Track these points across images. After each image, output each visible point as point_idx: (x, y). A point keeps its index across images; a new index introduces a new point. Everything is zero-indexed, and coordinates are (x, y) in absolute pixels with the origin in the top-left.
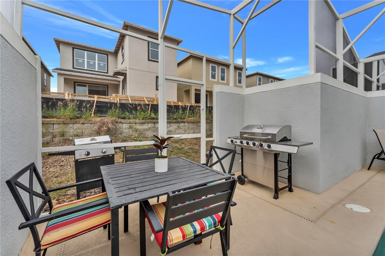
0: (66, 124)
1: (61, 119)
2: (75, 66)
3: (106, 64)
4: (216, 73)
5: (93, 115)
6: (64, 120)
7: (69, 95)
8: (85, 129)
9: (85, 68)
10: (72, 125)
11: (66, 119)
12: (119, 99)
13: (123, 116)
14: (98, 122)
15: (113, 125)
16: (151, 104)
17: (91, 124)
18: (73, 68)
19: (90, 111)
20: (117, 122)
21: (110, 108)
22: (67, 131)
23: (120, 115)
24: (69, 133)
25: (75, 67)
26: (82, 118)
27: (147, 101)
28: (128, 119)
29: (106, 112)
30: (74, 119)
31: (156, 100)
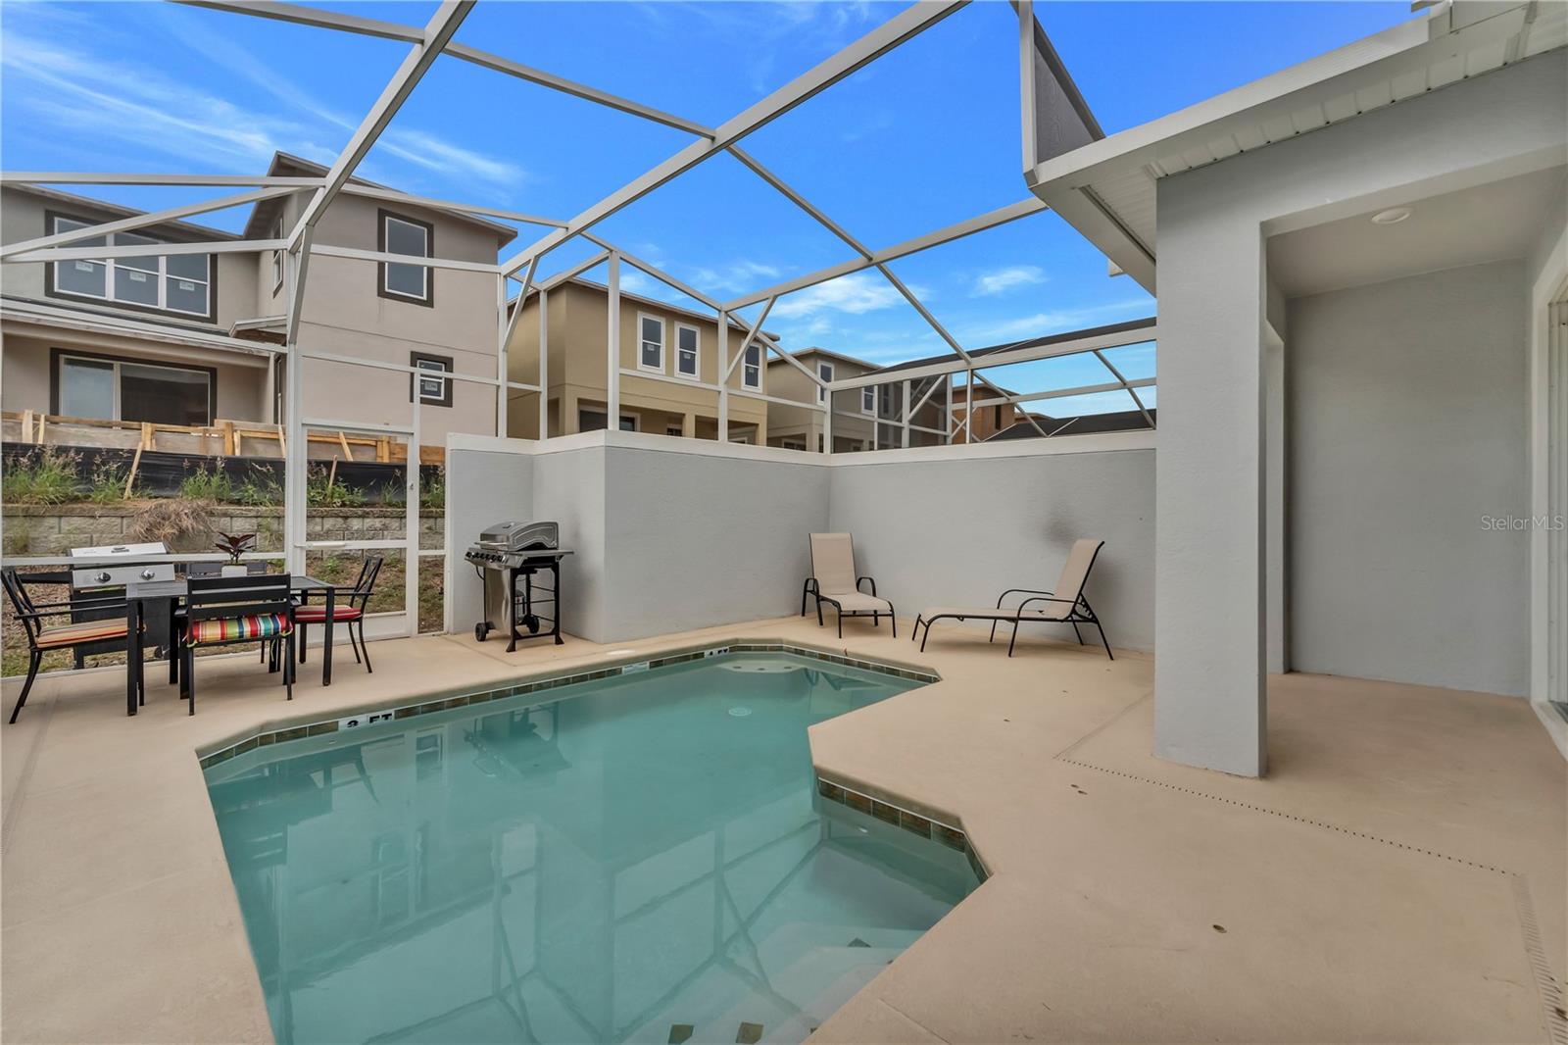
0: (34, 519)
1: (17, 502)
2: (60, 288)
3: (209, 286)
4: (663, 345)
5: (128, 492)
6: (27, 505)
7: (39, 420)
8: (103, 533)
9: (104, 296)
10: (57, 519)
11: (36, 503)
12: (242, 437)
13: (236, 495)
14: (147, 512)
15: (197, 522)
16: (338, 462)
17: (122, 517)
18: (49, 290)
19: (119, 480)
20: (212, 514)
21: (192, 472)
22: (38, 538)
23: (225, 494)
24: (43, 542)
25: (56, 289)
26: (90, 499)
27: (348, 444)
28: (255, 504)
29: (176, 484)
30: (62, 502)
31: (389, 442)
